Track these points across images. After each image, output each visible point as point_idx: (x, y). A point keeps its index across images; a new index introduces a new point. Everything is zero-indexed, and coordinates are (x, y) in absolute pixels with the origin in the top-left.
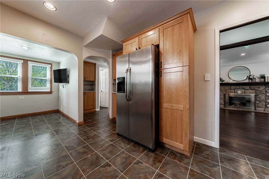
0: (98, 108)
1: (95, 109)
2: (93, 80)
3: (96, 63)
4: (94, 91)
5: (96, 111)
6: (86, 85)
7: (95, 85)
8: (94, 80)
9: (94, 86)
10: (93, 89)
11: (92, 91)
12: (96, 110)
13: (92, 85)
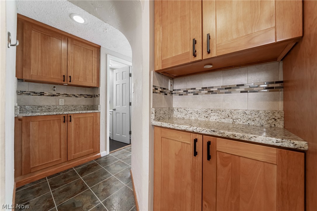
0: (106, 150)
1: (99, 152)
2: (94, 84)
3: (100, 46)
4: (96, 111)
5: (100, 157)
6: (76, 97)
7: (98, 96)
8: (96, 86)
9: (97, 98)
10: (94, 107)
11: (92, 111)
12: (100, 155)
13: (92, 97)
